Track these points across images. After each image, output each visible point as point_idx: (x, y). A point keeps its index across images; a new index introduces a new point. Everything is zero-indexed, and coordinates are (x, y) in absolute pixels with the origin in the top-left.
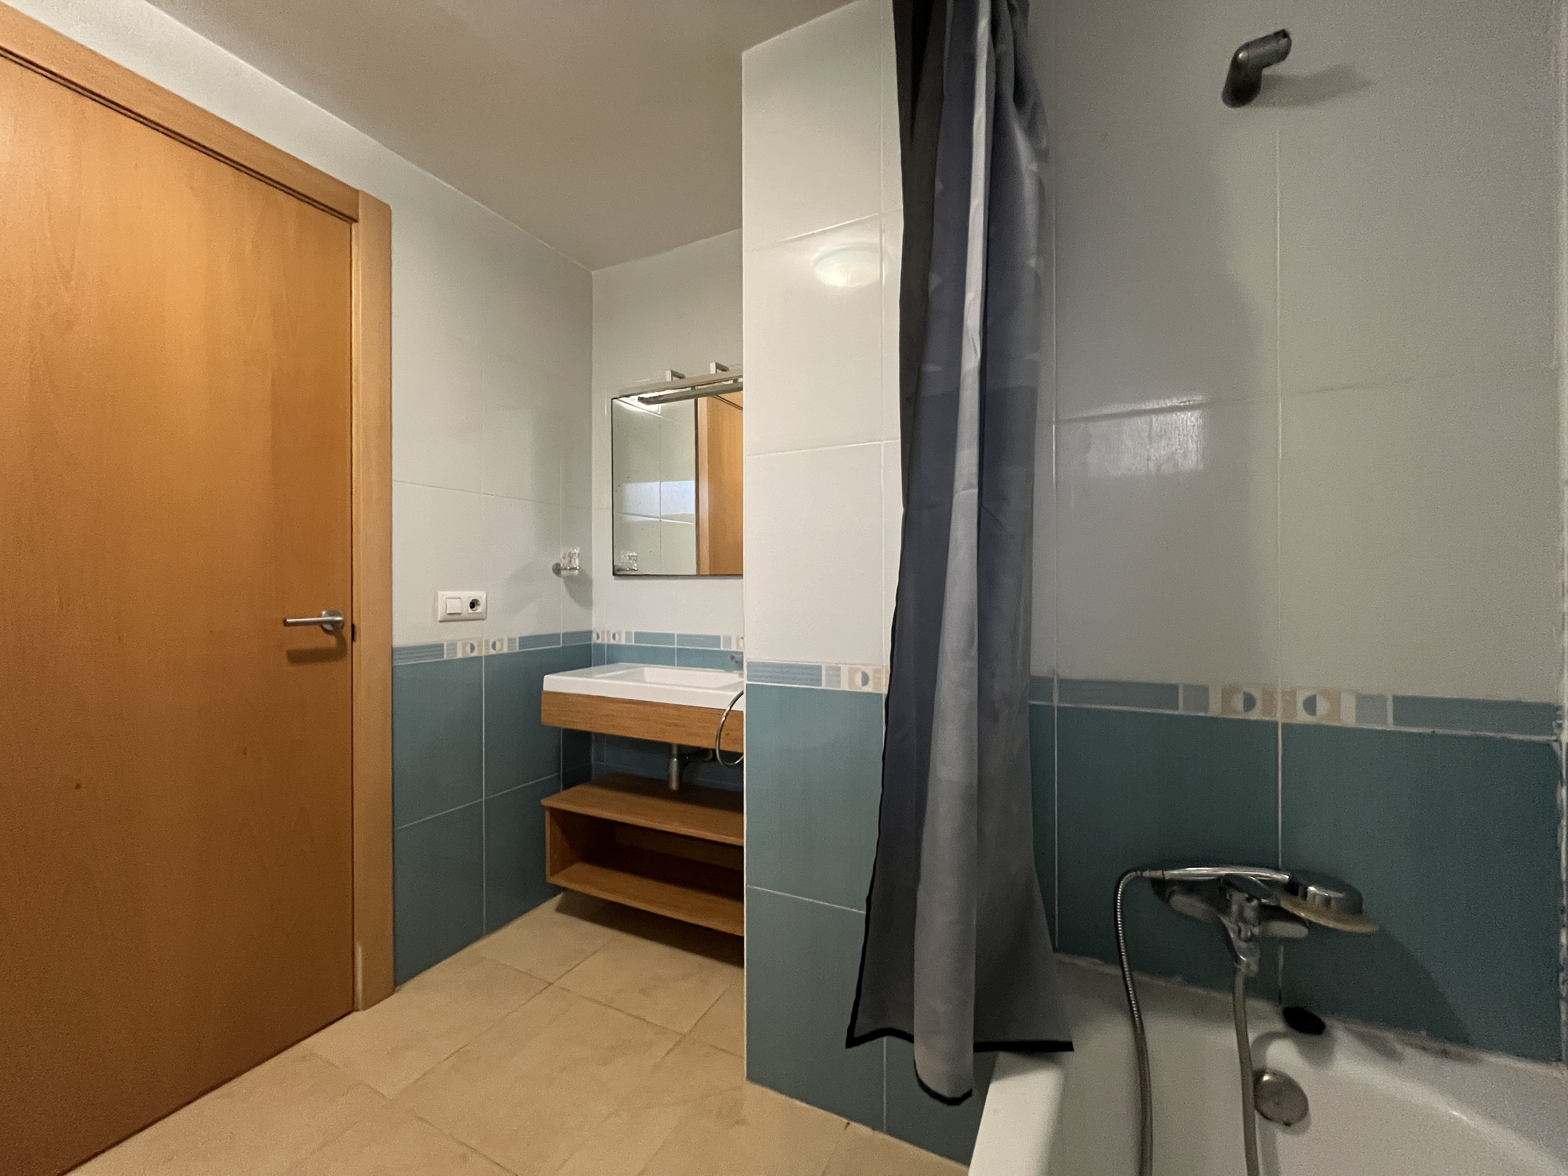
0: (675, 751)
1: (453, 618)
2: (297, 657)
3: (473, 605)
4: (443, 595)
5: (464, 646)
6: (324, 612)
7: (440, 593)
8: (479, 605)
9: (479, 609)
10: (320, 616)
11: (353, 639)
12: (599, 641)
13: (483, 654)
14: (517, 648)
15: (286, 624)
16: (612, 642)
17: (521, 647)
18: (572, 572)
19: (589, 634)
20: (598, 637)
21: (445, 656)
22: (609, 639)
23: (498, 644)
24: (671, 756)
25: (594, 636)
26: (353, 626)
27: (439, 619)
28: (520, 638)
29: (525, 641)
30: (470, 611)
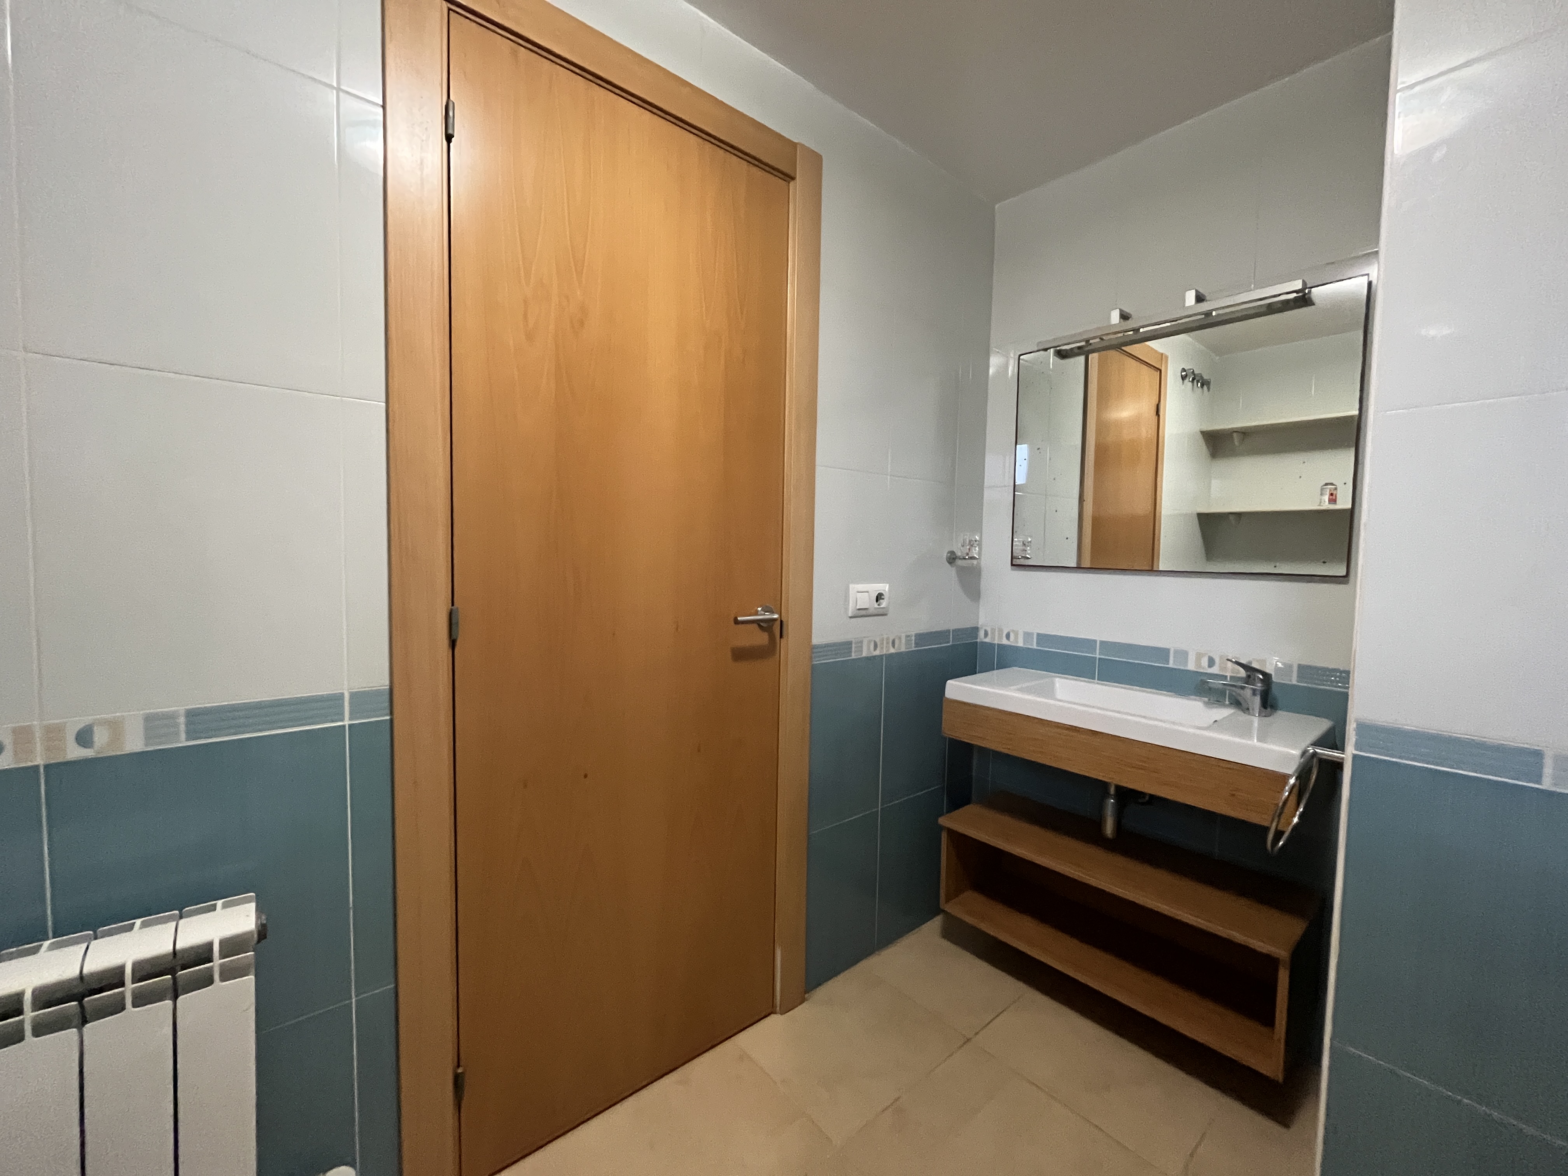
0: (1112, 790)
1: (862, 613)
2: (740, 655)
3: (879, 597)
4: (854, 588)
5: (869, 642)
6: (760, 609)
7: (851, 586)
8: (883, 599)
9: (884, 603)
10: (756, 613)
11: (781, 636)
12: (987, 640)
13: (885, 652)
14: (913, 645)
15: (736, 622)
16: (1005, 642)
17: (917, 645)
18: (970, 561)
19: (976, 630)
20: (986, 634)
21: (853, 654)
22: (1000, 637)
23: (897, 642)
24: (1106, 794)
25: (981, 634)
26: (781, 622)
27: (850, 615)
28: (916, 635)
29: (921, 638)
30: (876, 605)
